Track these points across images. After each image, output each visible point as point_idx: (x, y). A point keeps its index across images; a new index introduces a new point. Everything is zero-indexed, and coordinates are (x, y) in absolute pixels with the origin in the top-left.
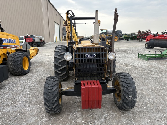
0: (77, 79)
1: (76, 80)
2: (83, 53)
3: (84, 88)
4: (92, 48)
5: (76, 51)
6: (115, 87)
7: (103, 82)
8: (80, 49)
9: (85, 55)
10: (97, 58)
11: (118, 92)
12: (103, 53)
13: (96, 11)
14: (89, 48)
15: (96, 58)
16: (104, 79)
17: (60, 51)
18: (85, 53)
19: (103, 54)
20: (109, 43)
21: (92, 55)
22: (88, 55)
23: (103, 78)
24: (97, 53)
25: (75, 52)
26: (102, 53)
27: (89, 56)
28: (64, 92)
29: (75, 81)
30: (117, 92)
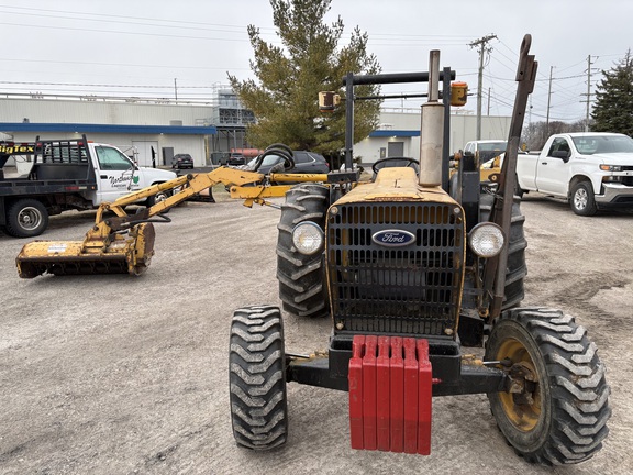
0: (340, 326)
1: (336, 328)
2: (365, 226)
3: (358, 370)
4: (400, 207)
5: (338, 216)
6: (502, 364)
7: (446, 343)
8: (350, 208)
9: (369, 233)
11: (516, 388)
12: (449, 227)
13: (432, 52)
14: (387, 208)
15: (416, 249)
16: (453, 334)
17: (301, 208)
18: (371, 226)
19: (445, 230)
20: (494, 178)
21: (401, 235)
22: (382, 235)
23: (449, 331)
24: (422, 227)
25: (331, 221)
26: (442, 226)
27: (389, 238)
28: (296, 367)
29: (336, 334)
30: (512, 390)
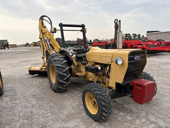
0: (123, 81)
4: (139, 52)
5: (130, 55)
8: (132, 53)
10: (142, 60)
18: (135, 56)
21: (139, 57)
26: (144, 55)
